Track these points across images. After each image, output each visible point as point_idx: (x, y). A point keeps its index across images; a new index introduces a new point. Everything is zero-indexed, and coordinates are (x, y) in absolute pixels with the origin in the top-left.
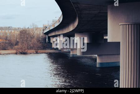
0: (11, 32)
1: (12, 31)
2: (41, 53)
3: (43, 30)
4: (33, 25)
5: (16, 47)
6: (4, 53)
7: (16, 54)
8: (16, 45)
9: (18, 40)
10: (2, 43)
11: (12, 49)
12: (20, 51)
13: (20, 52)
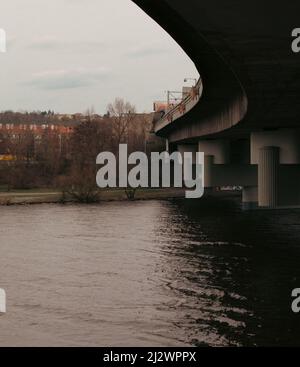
0: (48, 129)
1: (52, 127)
2: (144, 199)
3: (155, 122)
4: (119, 105)
5: (62, 178)
6: (21, 200)
7: (62, 202)
8: (60, 173)
9: (68, 156)
10: (16, 167)
11: (49, 185)
12: (76, 193)
13: (75, 196)
